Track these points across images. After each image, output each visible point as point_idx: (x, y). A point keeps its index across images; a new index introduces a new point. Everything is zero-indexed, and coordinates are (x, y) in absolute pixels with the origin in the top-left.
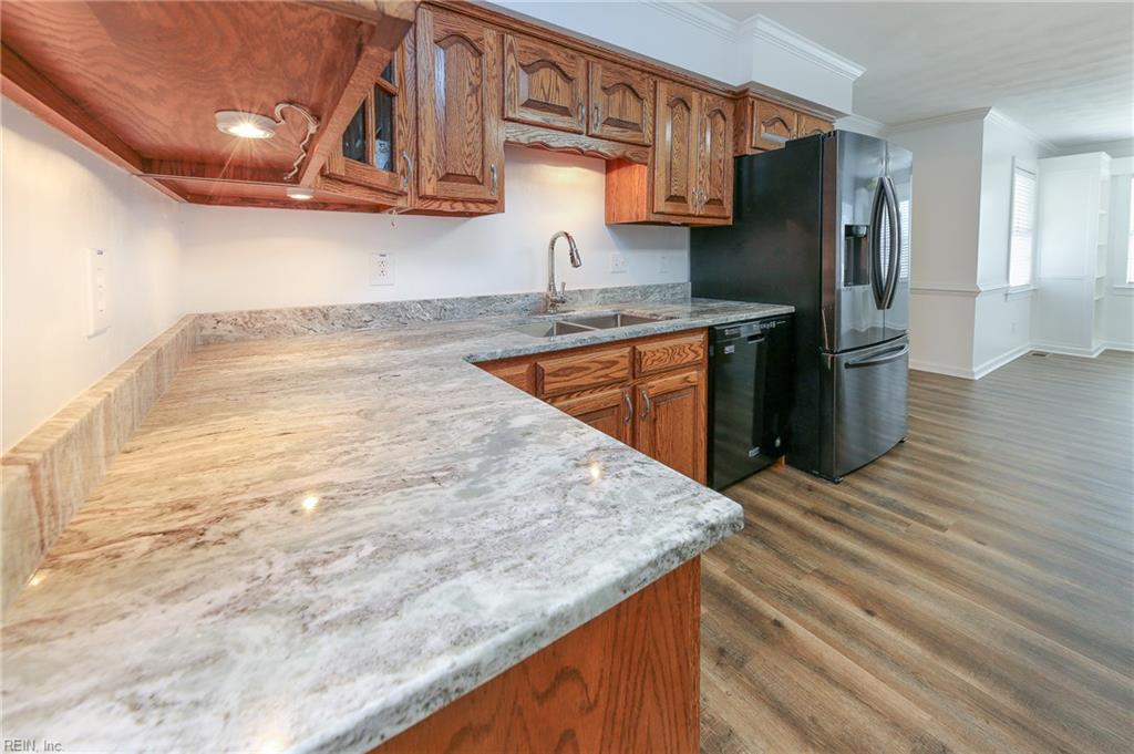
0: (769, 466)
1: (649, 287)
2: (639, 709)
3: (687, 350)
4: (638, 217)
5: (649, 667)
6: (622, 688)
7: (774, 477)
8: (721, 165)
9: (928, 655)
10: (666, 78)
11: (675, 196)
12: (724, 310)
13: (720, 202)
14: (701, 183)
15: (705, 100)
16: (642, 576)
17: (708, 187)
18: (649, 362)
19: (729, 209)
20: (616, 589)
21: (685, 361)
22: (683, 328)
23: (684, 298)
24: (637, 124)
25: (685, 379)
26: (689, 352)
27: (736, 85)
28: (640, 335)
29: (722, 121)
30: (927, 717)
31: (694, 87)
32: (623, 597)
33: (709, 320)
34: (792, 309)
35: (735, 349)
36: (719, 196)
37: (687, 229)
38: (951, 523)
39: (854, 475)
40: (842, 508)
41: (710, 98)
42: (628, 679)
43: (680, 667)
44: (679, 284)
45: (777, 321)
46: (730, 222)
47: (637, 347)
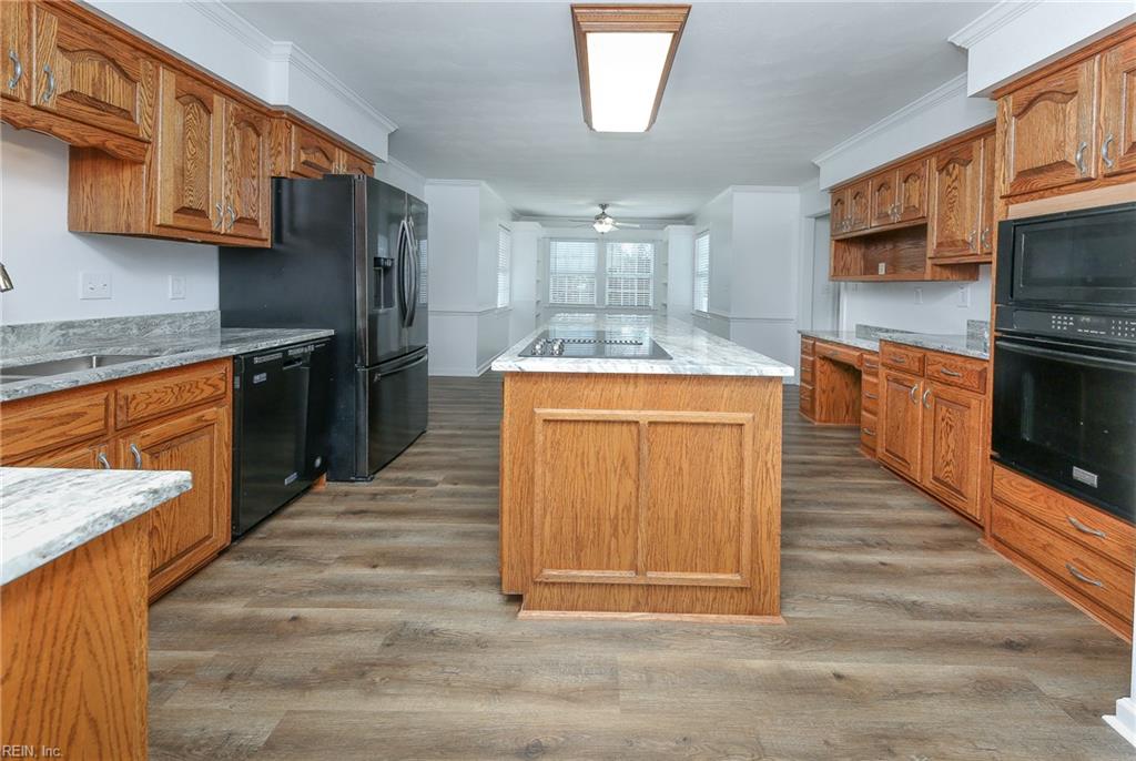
0: (309, 488)
1: (153, 317)
2: (68, 670)
3: (201, 385)
4: (128, 226)
5: (81, 631)
6: (45, 656)
7: (316, 497)
8: (255, 182)
9: (408, 572)
10: (174, 68)
11: (190, 209)
12: (256, 338)
13: (254, 222)
14: (227, 198)
15: (231, 108)
16: (68, 541)
17: (237, 203)
18: (140, 408)
19: (265, 230)
20: (33, 556)
21: (199, 398)
22: (195, 361)
23: (210, 330)
24: (128, 112)
25: (199, 419)
26: (205, 387)
27: (272, 103)
28: (125, 375)
29: (255, 136)
30: (398, 612)
31: (216, 89)
32: (41, 562)
33: (233, 350)
34: (332, 332)
35: (268, 377)
36: (253, 215)
37: (215, 248)
38: (441, 479)
39: (385, 470)
40: (371, 499)
41: (239, 108)
42: (54, 645)
43: (122, 623)
44: (202, 313)
45: (315, 344)
46: (268, 245)
47: (120, 391)
